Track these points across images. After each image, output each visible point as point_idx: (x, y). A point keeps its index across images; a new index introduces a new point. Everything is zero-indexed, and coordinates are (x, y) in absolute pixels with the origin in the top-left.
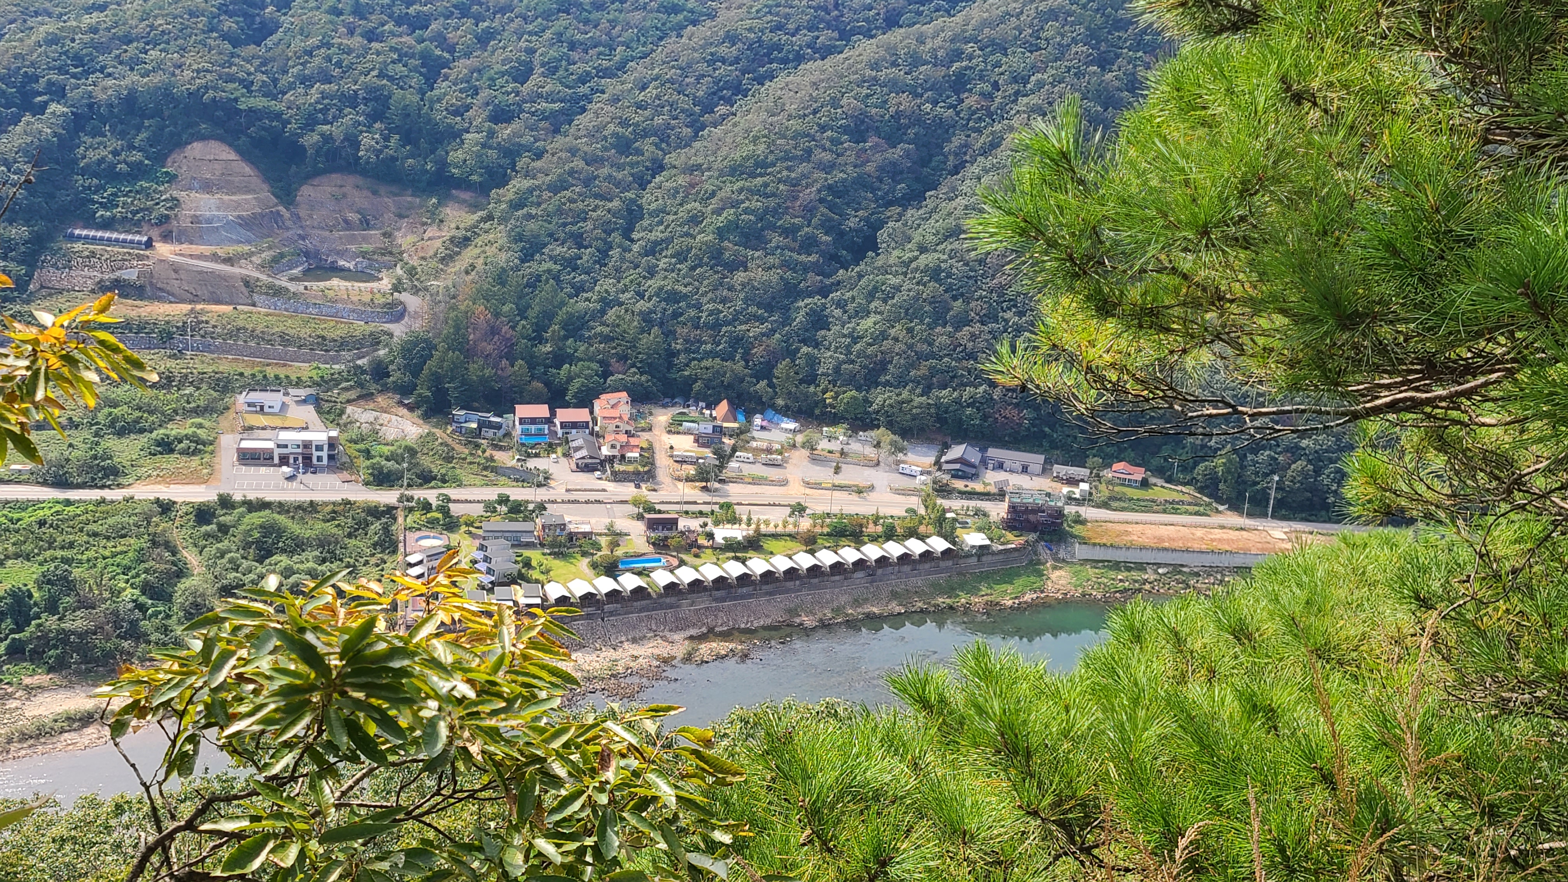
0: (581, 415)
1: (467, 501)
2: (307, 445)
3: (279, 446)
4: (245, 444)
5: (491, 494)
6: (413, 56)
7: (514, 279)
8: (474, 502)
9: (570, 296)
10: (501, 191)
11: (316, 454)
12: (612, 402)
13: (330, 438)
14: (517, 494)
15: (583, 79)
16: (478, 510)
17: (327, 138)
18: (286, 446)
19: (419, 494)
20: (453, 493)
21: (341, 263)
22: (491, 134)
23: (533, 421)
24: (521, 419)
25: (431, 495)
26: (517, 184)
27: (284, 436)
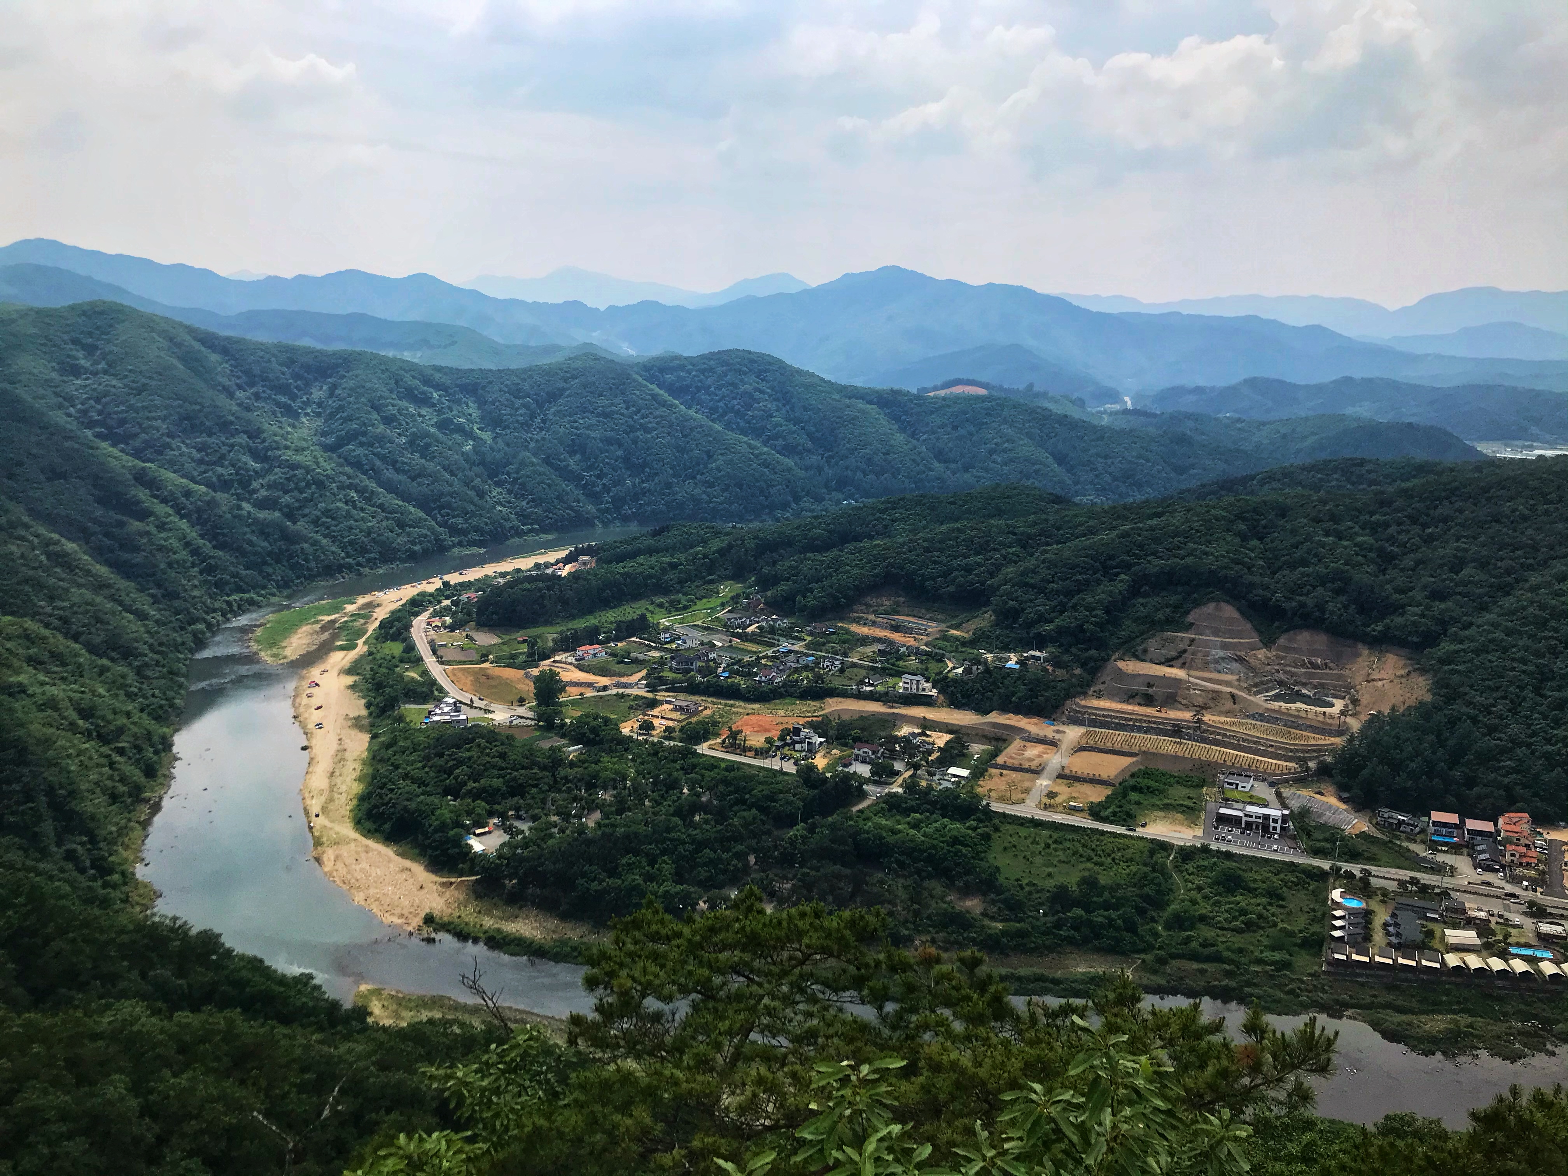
0: (1487, 826)
1: (1384, 878)
2: (1266, 817)
3: (1246, 816)
4: (1223, 811)
5: (1406, 875)
6: (1371, 550)
7: (1439, 717)
8: (1390, 879)
9: (1484, 735)
10: (1433, 650)
11: (1272, 825)
12: (1515, 820)
13: (1283, 815)
14: (1425, 878)
15: (1508, 572)
16: (1392, 886)
17: (1302, 605)
18: (1251, 816)
19: (1346, 867)
20: (1373, 869)
21: (1304, 691)
22: (1428, 608)
23: (1445, 825)
24: (1434, 822)
25: (1356, 869)
26: (1446, 647)
27: (1250, 809)
